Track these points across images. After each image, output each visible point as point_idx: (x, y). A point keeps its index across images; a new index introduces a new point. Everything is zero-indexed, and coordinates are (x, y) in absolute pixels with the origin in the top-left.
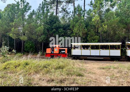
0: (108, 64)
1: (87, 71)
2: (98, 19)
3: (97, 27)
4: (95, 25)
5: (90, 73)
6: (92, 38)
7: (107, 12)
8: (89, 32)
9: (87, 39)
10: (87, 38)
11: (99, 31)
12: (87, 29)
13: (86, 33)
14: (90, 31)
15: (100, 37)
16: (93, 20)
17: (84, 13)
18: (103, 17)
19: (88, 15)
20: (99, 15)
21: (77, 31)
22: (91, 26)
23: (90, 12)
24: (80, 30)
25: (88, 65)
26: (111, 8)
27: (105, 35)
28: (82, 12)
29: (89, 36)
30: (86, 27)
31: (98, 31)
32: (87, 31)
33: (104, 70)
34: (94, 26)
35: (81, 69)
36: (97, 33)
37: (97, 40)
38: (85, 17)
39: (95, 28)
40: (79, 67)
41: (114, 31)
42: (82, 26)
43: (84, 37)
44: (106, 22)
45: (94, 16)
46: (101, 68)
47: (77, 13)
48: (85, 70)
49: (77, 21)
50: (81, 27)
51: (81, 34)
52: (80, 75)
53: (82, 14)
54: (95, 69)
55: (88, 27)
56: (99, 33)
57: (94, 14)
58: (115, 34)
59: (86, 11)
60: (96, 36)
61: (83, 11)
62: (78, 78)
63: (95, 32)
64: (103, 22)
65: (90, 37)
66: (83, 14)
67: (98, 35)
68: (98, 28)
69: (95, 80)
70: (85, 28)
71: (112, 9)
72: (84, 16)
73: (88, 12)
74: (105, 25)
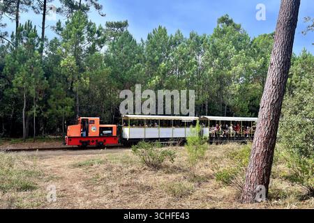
0: (88, 156)
1: (44, 175)
2: (73, 63)
3: (70, 79)
4: (66, 75)
5: (52, 178)
6: (60, 101)
7: (91, 54)
8: (53, 89)
9: (46, 103)
10: (48, 101)
11: (74, 89)
12: (47, 82)
13: (46, 91)
14: (55, 87)
15: (76, 100)
16: (62, 63)
17: (42, 45)
18: (83, 62)
19: (52, 50)
20: (75, 55)
21: (23, 83)
22: (58, 76)
23: (57, 45)
24: (30, 82)
25: (47, 162)
26: (97, 47)
27: (86, 97)
28: (37, 41)
29: (52, 96)
30: (47, 76)
31: (72, 88)
32: (49, 85)
33: (80, 170)
34: (64, 76)
35: (31, 173)
36: (71, 92)
37: (69, 107)
38: (44, 54)
39: (67, 81)
40: (24, 169)
41: (103, 91)
42: (36, 74)
43: (41, 99)
44: (88, 73)
45: (64, 55)
46: (75, 166)
47: (25, 41)
48: (39, 175)
49: (23, 60)
50: (33, 75)
51: (34, 90)
52: (27, 188)
53: (37, 46)
54: (62, 169)
55: (50, 78)
56: (75, 93)
57: (64, 50)
58: (104, 98)
59: (46, 40)
60: (67, 99)
61: (40, 40)
62: (21, 194)
63: (66, 90)
64: (82, 70)
65: (54, 100)
66: (40, 46)
67: (71, 98)
68: (72, 82)
69: (62, 193)
70: (43, 79)
71: (99, 49)
72: (41, 51)
73: (51, 43)
74: (85, 79)
